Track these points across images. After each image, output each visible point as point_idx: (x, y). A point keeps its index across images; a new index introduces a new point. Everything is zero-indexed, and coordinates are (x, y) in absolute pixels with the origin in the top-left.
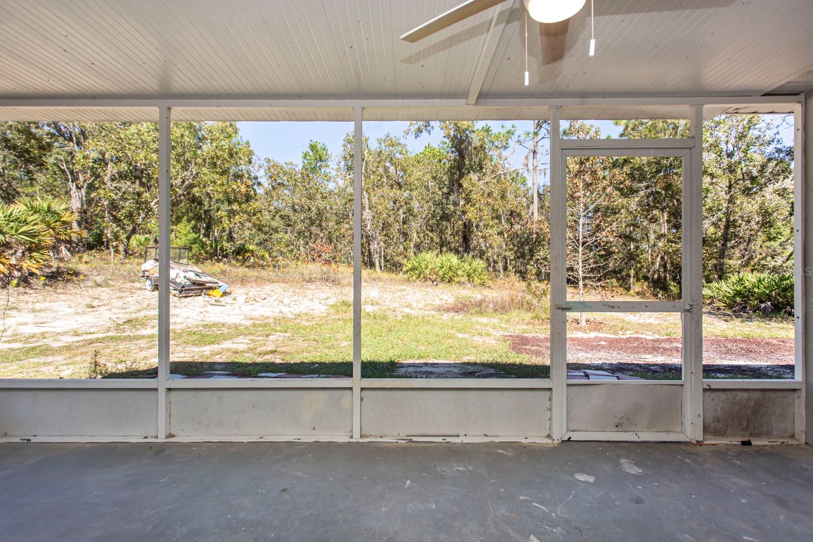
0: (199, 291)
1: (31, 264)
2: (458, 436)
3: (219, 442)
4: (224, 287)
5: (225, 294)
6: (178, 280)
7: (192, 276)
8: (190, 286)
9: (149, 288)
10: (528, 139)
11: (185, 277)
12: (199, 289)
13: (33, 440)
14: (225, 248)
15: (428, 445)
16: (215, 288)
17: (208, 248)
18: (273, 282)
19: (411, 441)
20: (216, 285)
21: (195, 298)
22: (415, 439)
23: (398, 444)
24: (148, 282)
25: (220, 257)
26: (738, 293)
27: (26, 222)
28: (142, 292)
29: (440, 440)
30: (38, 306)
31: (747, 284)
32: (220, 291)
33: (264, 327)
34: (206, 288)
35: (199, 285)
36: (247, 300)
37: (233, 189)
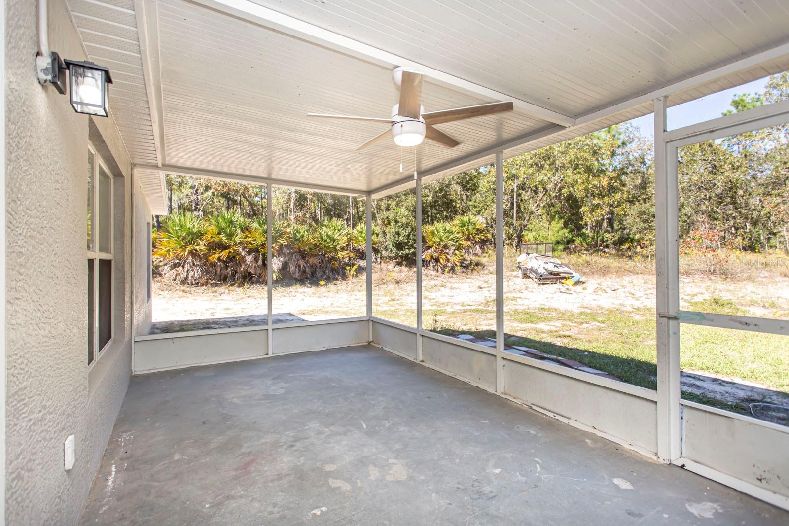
0: (555, 280)
1: (455, 259)
2: (569, 419)
4: (577, 276)
5: (578, 283)
6: (539, 271)
7: (551, 267)
8: (547, 275)
9: (521, 276)
11: (544, 268)
12: (555, 278)
13: (385, 348)
14: (605, 239)
15: (540, 414)
16: (568, 278)
17: (590, 240)
18: (637, 273)
19: (531, 408)
20: (569, 275)
21: (552, 286)
22: (534, 407)
23: (521, 407)
24: (520, 271)
25: (601, 248)
27: (452, 233)
28: (516, 279)
29: (551, 415)
30: (455, 286)
32: (573, 281)
33: (588, 315)
34: (560, 278)
35: (555, 274)
36: (596, 290)
37: (593, 185)
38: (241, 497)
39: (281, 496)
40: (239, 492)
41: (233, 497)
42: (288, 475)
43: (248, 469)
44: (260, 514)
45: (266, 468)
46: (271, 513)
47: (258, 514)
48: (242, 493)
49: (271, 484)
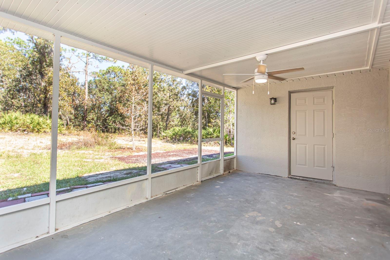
3: (89, 222)
10: (84, 56)
15: (172, 193)
22: (168, 193)
26: (174, 134)
29: (174, 191)
31: (176, 131)
38: (325, 246)
39: (306, 235)
40: (325, 249)
41: (330, 248)
42: (294, 239)
43: (311, 256)
44: (321, 235)
45: (301, 249)
46: (315, 233)
47: (321, 236)
48: (324, 247)
49: (306, 242)
